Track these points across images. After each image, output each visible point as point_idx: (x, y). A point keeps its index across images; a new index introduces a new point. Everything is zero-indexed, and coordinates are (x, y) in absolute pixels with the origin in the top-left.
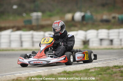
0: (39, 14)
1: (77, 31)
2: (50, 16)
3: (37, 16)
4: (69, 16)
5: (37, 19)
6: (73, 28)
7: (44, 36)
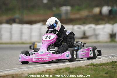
0: (69, 8)
1: (105, 24)
4: (97, 10)
5: (67, 13)
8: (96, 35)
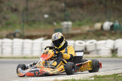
2: (80, 25)
3: (68, 25)
4: (98, 26)
5: (67, 28)
6: (102, 37)
7: (74, 44)
8: (98, 51)
